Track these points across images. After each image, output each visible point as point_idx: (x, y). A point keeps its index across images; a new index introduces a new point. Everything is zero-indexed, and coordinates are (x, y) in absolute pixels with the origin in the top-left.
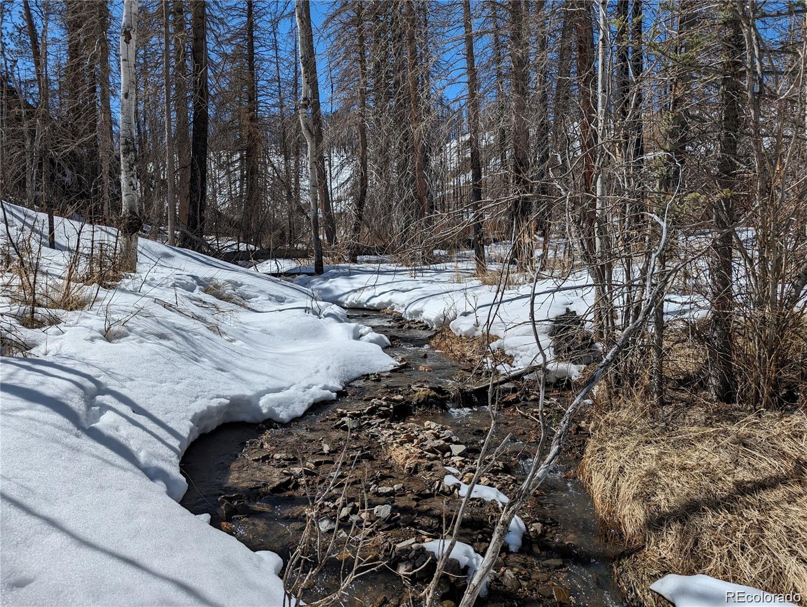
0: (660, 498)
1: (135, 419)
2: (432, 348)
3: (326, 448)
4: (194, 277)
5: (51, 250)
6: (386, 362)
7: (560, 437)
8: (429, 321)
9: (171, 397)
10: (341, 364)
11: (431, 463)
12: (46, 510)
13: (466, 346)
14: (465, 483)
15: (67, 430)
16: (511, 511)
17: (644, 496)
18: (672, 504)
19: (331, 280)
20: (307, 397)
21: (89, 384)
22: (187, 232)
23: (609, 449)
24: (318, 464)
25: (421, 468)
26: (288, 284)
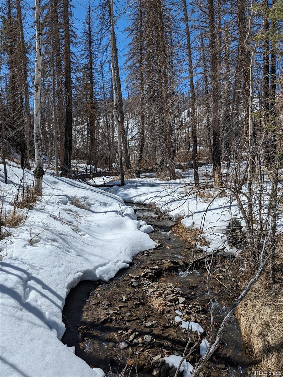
0: (269, 338)
1: (44, 293)
2: (173, 233)
3: (124, 298)
4: (67, 196)
5: (5, 184)
6: (151, 244)
7: (220, 333)
8: (172, 216)
9: (58, 276)
10: (131, 247)
11: (170, 308)
12: (11, 359)
13: (188, 235)
14: (184, 321)
15: (16, 308)
16: (198, 368)
17: (263, 336)
18: (275, 342)
19: (128, 189)
20: (116, 268)
21: (25, 276)
22: (64, 166)
23: (249, 305)
24: (120, 308)
25: (165, 312)
26: (109, 194)
